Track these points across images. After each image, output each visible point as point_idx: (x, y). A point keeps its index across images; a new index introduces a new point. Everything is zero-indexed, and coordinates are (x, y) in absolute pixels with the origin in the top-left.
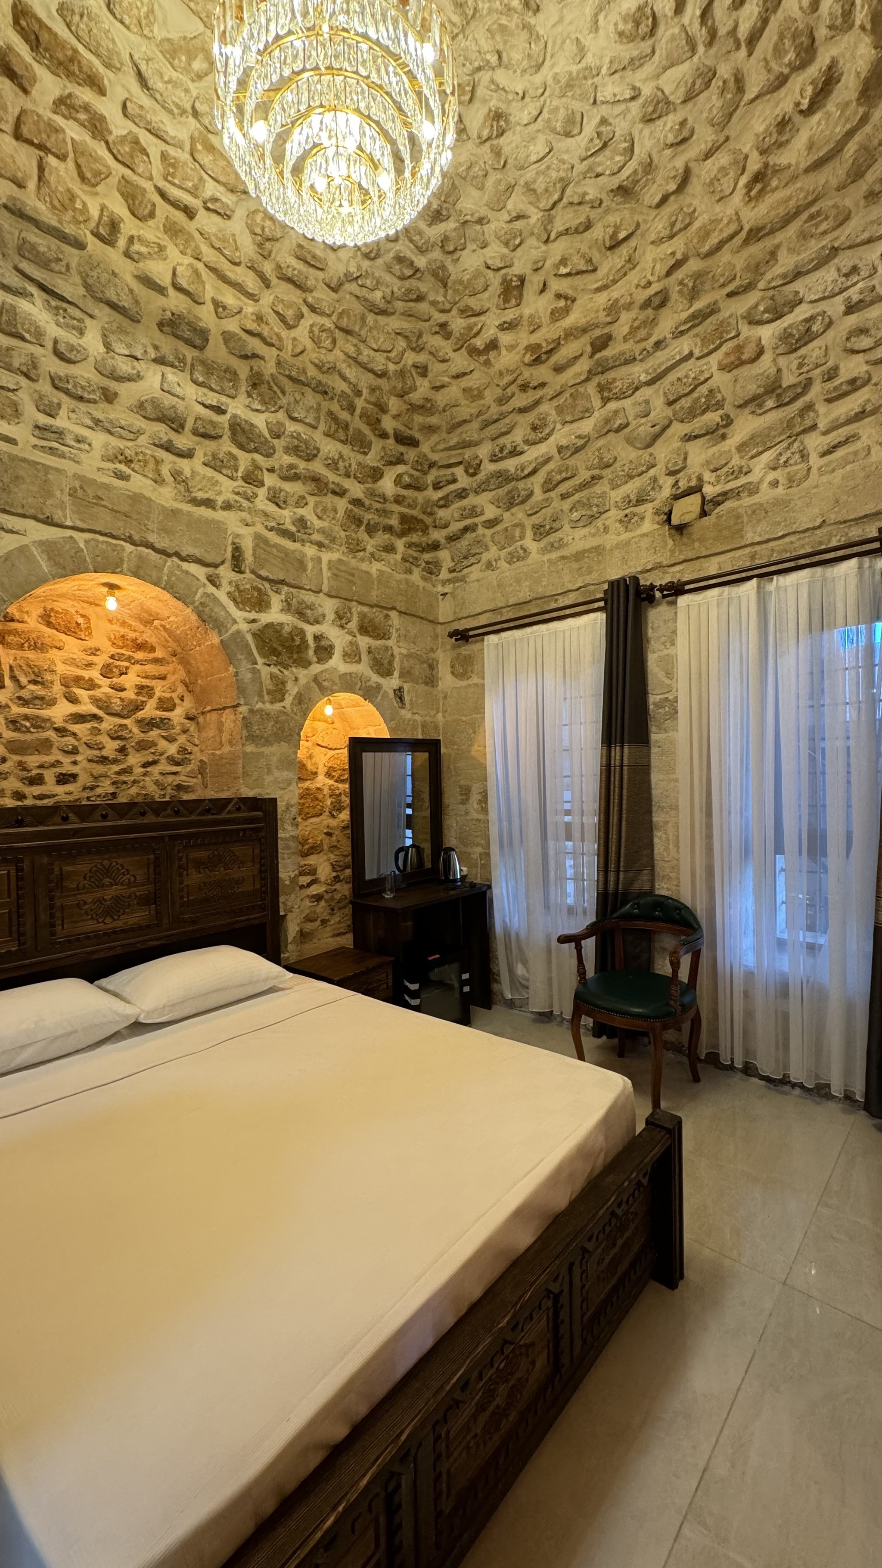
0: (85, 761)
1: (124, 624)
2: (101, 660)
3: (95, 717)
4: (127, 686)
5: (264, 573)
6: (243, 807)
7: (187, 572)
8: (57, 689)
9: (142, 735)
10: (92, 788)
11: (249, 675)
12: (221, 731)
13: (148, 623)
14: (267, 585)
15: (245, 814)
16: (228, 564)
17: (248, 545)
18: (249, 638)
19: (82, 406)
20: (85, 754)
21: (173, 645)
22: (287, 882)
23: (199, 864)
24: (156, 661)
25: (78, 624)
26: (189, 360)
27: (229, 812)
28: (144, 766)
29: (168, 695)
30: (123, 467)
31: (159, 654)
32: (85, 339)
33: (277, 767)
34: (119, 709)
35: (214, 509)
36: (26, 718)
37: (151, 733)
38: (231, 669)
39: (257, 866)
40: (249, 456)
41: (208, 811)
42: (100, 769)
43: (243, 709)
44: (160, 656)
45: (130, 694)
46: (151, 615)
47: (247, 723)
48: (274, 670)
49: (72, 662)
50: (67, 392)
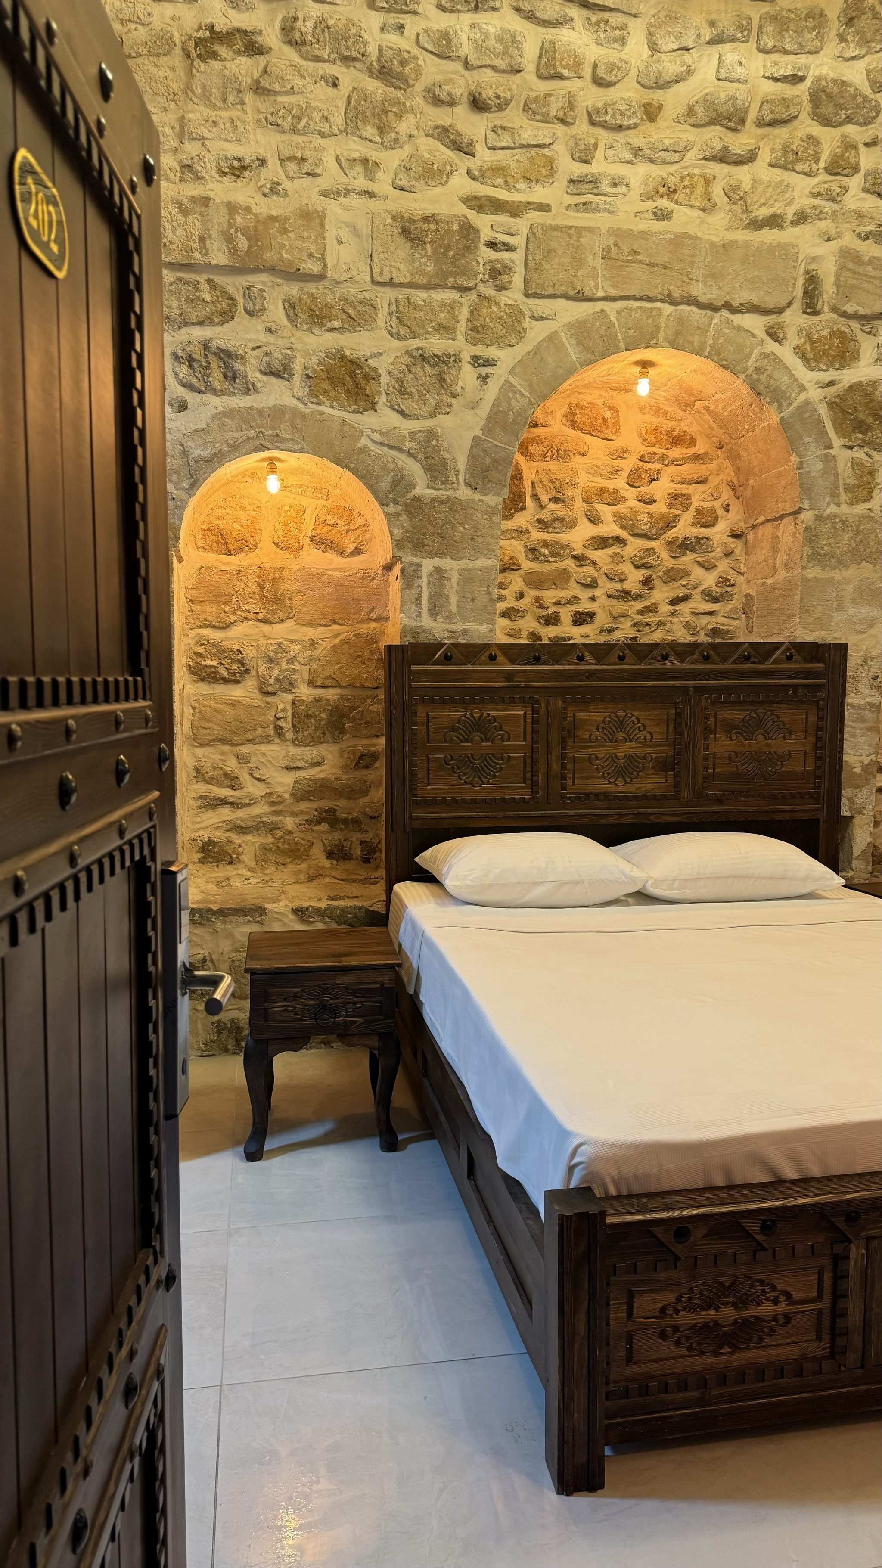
0: (605, 597)
1: (658, 411)
2: (628, 464)
3: (618, 540)
4: (658, 497)
5: (850, 308)
6: (796, 656)
7: (739, 328)
8: (579, 506)
9: (672, 561)
10: (610, 631)
11: (819, 466)
12: (775, 550)
13: (687, 406)
14: (855, 325)
15: (798, 665)
16: (797, 305)
17: (828, 271)
18: (823, 410)
19: (621, 138)
20: (606, 586)
21: (718, 432)
22: (858, 770)
23: (730, 728)
24: (697, 457)
25: (605, 420)
26: (755, 23)
27: (774, 662)
28: (673, 603)
29: (708, 505)
30: (664, 203)
31: (700, 447)
32: (627, 49)
33: (853, 600)
34: (645, 527)
35: (781, 227)
36: (546, 544)
37: (684, 558)
38: (794, 459)
39: (812, 739)
40: (836, 133)
41: (747, 658)
42: (620, 606)
43: (807, 516)
44: (702, 451)
45: (660, 507)
46: (691, 395)
47: (811, 536)
48: (859, 454)
49: (597, 471)
50: (605, 126)
